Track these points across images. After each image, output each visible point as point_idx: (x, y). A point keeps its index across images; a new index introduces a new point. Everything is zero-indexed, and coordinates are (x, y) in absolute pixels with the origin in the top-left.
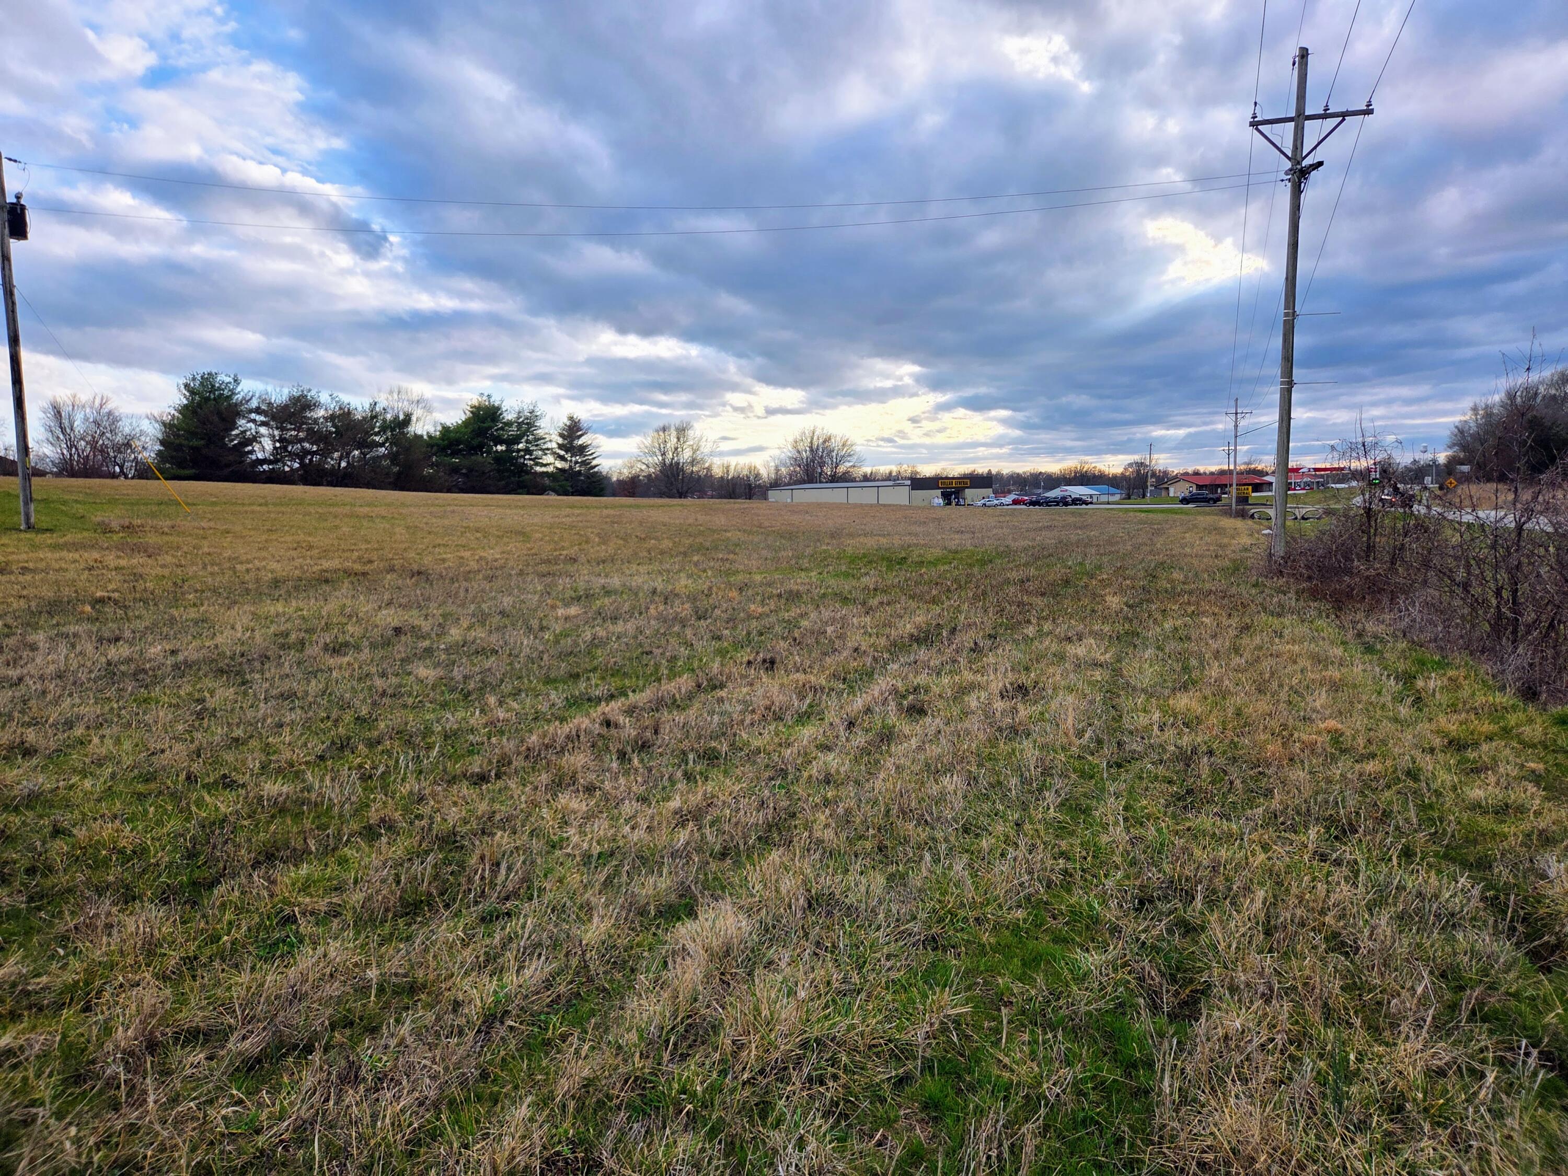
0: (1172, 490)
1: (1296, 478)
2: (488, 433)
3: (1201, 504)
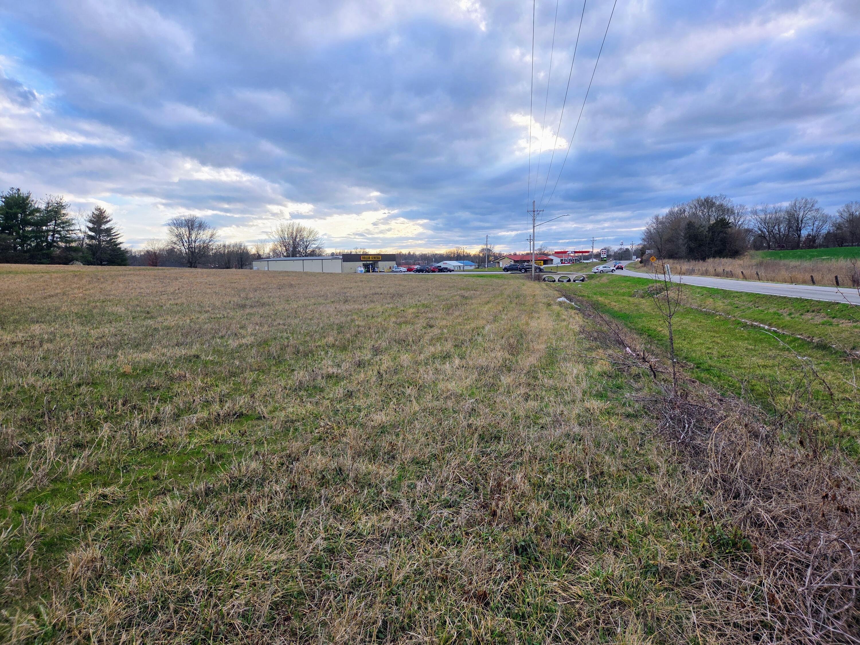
0: (501, 263)
1: (565, 256)
2: (17, 217)
3: (514, 272)
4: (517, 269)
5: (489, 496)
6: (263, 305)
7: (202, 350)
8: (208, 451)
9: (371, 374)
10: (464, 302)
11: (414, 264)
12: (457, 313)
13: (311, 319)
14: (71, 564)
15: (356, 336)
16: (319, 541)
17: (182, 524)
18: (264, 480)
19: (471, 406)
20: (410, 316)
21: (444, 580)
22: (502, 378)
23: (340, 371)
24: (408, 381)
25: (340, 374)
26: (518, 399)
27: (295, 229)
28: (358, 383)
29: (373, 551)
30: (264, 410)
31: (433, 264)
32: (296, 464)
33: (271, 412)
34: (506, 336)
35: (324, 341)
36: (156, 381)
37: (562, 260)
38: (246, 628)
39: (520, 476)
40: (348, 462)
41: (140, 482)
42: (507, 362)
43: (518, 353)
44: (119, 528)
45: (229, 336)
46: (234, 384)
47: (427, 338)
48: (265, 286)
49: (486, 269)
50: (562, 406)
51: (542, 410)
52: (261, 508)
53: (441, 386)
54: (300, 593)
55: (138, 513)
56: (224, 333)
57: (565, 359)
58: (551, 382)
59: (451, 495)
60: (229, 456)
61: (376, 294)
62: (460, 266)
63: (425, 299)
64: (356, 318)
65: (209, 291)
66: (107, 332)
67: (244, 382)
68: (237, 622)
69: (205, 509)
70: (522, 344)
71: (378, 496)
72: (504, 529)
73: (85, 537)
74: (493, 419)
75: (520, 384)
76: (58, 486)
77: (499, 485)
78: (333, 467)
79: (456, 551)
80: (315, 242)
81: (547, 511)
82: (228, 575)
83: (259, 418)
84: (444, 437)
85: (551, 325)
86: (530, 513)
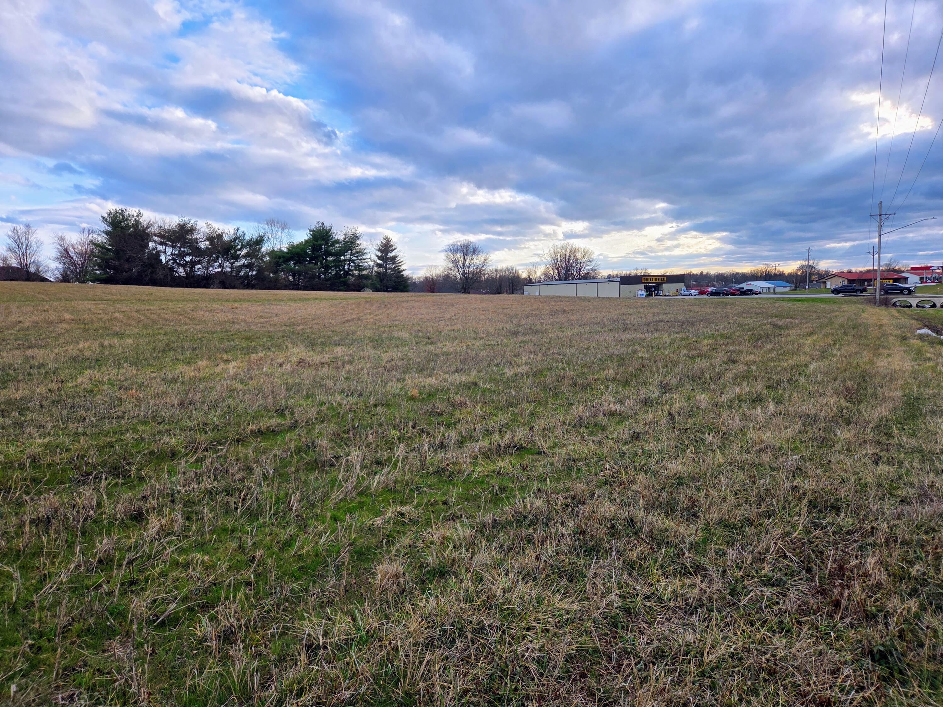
0: (828, 283)
1: (927, 274)
2: (322, 249)
3: (848, 294)
4: (854, 291)
5: (827, 581)
6: (536, 332)
7: (479, 378)
8: (492, 482)
9: (661, 414)
10: (778, 332)
11: (708, 286)
12: (769, 346)
13: (587, 349)
14: (379, 575)
15: (640, 369)
16: (612, 597)
17: (473, 555)
18: (549, 519)
19: (795, 465)
20: (705, 349)
21: (772, 672)
22: (838, 432)
23: (623, 408)
24: (708, 426)
25: (623, 412)
26: (863, 461)
27: (568, 250)
28: (646, 424)
29: (676, 621)
30: (544, 444)
31: (733, 285)
32: (582, 508)
33: (551, 448)
34: (840, 378)
35: (603, 374)
36: (440, 406)
37: (921, 279)
38: (542, 675)
39: (873, 562)
40: (640, 515)
41: (431, 505)
42: (845, 411)
43: (860, 402)
44: (416, 547)
45: (504, 364)
46: (511, 415)
47: (729, 375)
48: (537, 312)
49: (807, 291)
50: (932, 475)
51: (900, 478)
52: (549, 550)
53: (751, 435)
54: (596, 650)
55: (432, 535)
56: (499, 361)
57: (933, 413)
58: (913, 442)
59: (773, 571)
60: (512, 489)
61: (660, 321)
62: (769, 288)
63: (725, 327)
64: (639, 349)
65: (482, 317)
66: (395, 356)
67: (522, 414)
68: (533, 667)
69: (493, 541)
70: (866, 389)
71: (679, 558)
72: (852, 626)
73: (389, 552)
74: (827, 483)
75: (865, 442)
76: (364, 499)
77: (841, 568)
78: (624, 517)
79: (784, 641)
80: (590, 264)
81: (916, 612)
82: (520, 614)
83: (539, 453)
84: (760, 500)
85: (908, 365)
86: (891, 611)
